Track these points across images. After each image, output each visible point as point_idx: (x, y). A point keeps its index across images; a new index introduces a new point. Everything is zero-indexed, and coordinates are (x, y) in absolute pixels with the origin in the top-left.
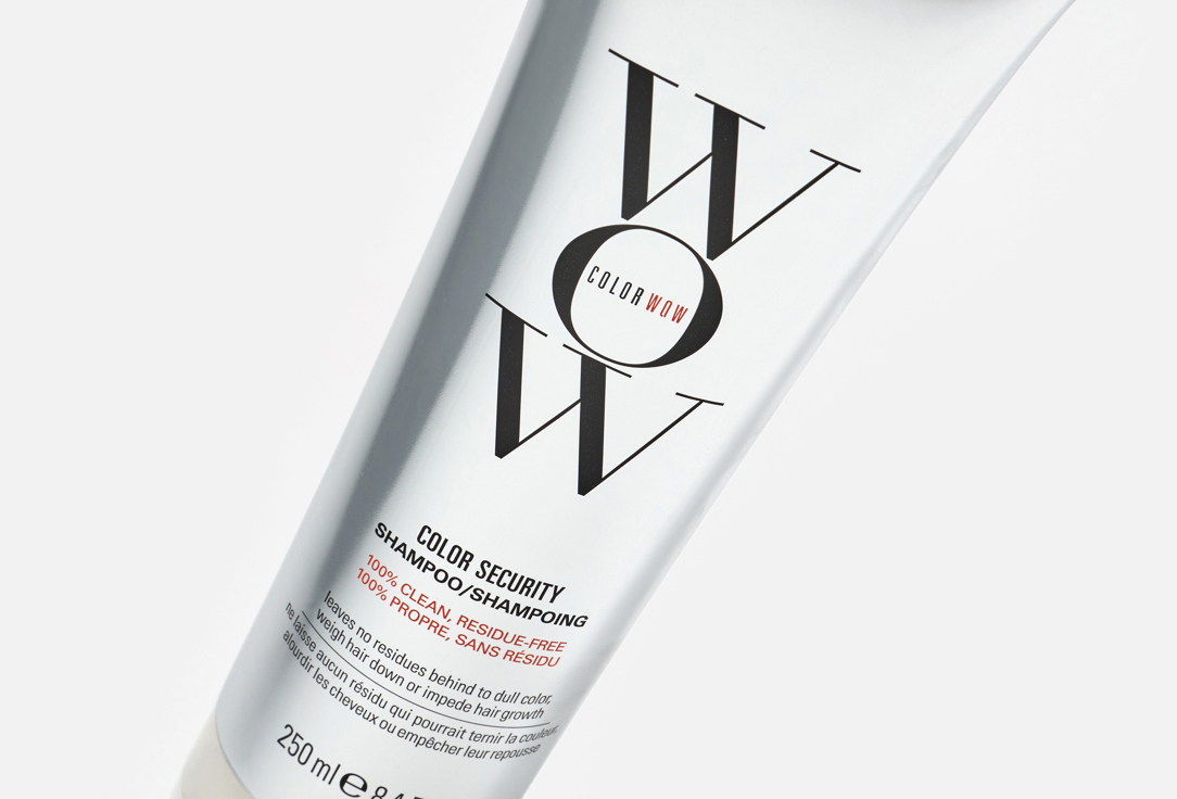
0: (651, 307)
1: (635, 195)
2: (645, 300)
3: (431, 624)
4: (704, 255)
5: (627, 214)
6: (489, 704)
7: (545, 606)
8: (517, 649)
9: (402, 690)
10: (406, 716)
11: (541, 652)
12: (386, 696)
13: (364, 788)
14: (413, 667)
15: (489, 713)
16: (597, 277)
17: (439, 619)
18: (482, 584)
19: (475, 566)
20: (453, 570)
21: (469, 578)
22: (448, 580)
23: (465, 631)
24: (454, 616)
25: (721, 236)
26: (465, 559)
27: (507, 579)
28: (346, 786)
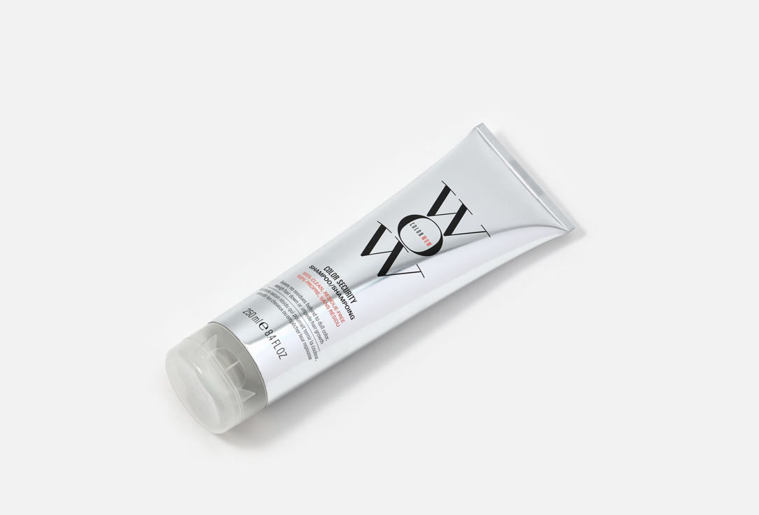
0: (423, 238)
1: (433, 212)
2: (422, 236)
3: (316, 290)
4: (443, 234)
5: (428, 215)
6: (316, 323)
7: (349, 302)
8: (334, 311)
9: (296, 305)
10: (292, 313)
11: (338, 317)
12: (290, 305)
13: (266, 328)
14: (303, 300)
15: (314, 326)
16: (413, 225)
17: (319, 290)
18: (337, 286)
19: (338, 280)
20: (331, 279)
21: (334, 282)
22: (328, 281)
23: (324, 297)
24: (324, 291)
25: (449, 231)
26: (336, 277)
27: (345, 288)
28: (261, 326)
